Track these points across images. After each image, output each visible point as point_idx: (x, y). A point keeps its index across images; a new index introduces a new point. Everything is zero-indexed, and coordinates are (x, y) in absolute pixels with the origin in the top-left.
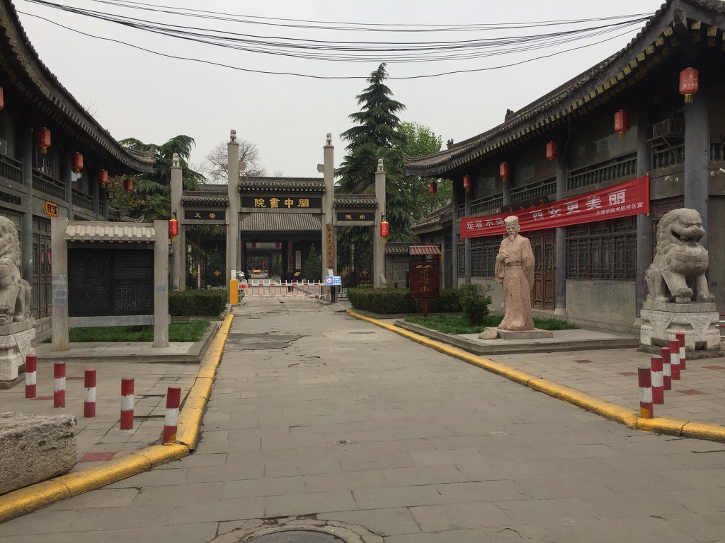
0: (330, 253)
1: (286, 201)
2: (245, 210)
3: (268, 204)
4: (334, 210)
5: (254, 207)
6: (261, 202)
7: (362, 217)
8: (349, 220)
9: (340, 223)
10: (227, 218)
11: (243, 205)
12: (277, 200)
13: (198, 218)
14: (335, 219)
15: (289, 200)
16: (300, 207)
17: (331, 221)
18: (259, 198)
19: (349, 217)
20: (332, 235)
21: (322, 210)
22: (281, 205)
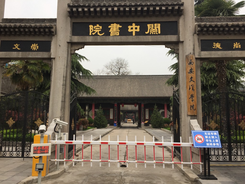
0: (192, 96)
1: (130, 27)
2: (76, 39)
3: (106, 31)
4: (196, 37)
5: (88, 35)
6: (98, 29)
7: (236, 45)
8: (218, 49)
9: (205, 54)
10: (52, 50)
11: (74, 32)
12: (119, 26)
13: (16, 50)
14: (198, 49)
15: (134, 26)
16: (149, 34)
17: (192, 52)
18: (94, 24)
19: (218, 45)
20: (194, 70)
21: (179, 38)
22: (124, 32)
